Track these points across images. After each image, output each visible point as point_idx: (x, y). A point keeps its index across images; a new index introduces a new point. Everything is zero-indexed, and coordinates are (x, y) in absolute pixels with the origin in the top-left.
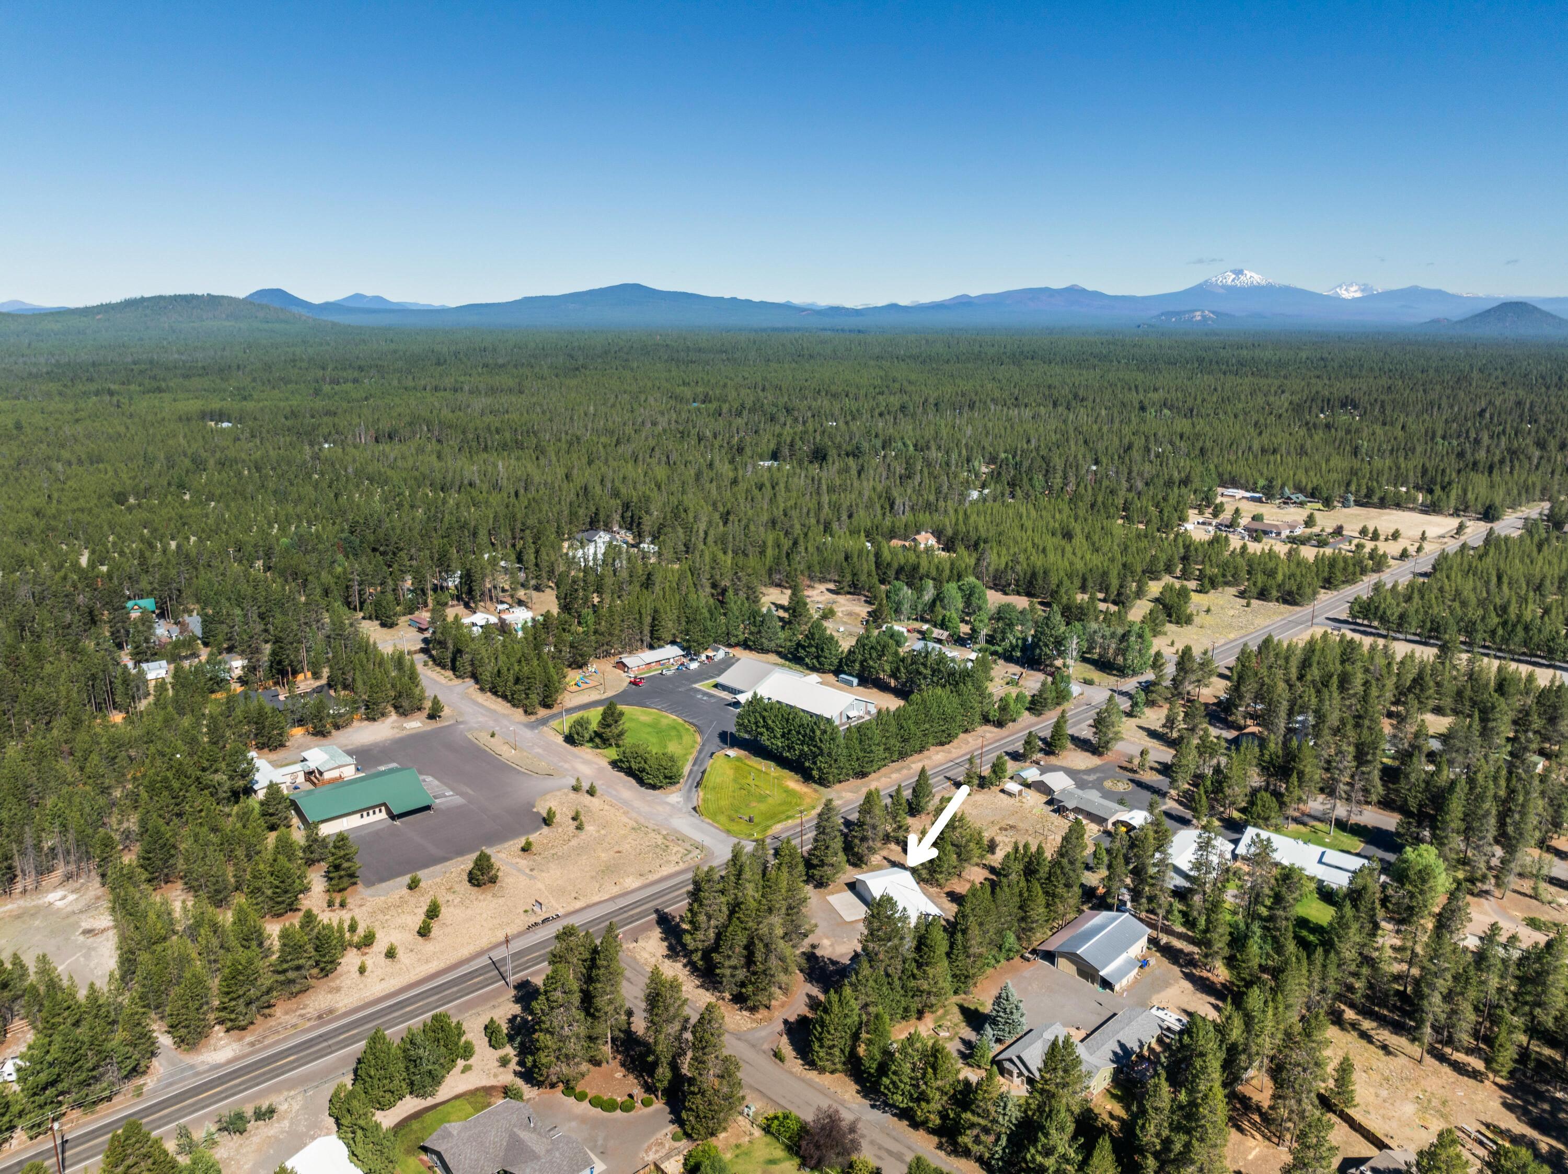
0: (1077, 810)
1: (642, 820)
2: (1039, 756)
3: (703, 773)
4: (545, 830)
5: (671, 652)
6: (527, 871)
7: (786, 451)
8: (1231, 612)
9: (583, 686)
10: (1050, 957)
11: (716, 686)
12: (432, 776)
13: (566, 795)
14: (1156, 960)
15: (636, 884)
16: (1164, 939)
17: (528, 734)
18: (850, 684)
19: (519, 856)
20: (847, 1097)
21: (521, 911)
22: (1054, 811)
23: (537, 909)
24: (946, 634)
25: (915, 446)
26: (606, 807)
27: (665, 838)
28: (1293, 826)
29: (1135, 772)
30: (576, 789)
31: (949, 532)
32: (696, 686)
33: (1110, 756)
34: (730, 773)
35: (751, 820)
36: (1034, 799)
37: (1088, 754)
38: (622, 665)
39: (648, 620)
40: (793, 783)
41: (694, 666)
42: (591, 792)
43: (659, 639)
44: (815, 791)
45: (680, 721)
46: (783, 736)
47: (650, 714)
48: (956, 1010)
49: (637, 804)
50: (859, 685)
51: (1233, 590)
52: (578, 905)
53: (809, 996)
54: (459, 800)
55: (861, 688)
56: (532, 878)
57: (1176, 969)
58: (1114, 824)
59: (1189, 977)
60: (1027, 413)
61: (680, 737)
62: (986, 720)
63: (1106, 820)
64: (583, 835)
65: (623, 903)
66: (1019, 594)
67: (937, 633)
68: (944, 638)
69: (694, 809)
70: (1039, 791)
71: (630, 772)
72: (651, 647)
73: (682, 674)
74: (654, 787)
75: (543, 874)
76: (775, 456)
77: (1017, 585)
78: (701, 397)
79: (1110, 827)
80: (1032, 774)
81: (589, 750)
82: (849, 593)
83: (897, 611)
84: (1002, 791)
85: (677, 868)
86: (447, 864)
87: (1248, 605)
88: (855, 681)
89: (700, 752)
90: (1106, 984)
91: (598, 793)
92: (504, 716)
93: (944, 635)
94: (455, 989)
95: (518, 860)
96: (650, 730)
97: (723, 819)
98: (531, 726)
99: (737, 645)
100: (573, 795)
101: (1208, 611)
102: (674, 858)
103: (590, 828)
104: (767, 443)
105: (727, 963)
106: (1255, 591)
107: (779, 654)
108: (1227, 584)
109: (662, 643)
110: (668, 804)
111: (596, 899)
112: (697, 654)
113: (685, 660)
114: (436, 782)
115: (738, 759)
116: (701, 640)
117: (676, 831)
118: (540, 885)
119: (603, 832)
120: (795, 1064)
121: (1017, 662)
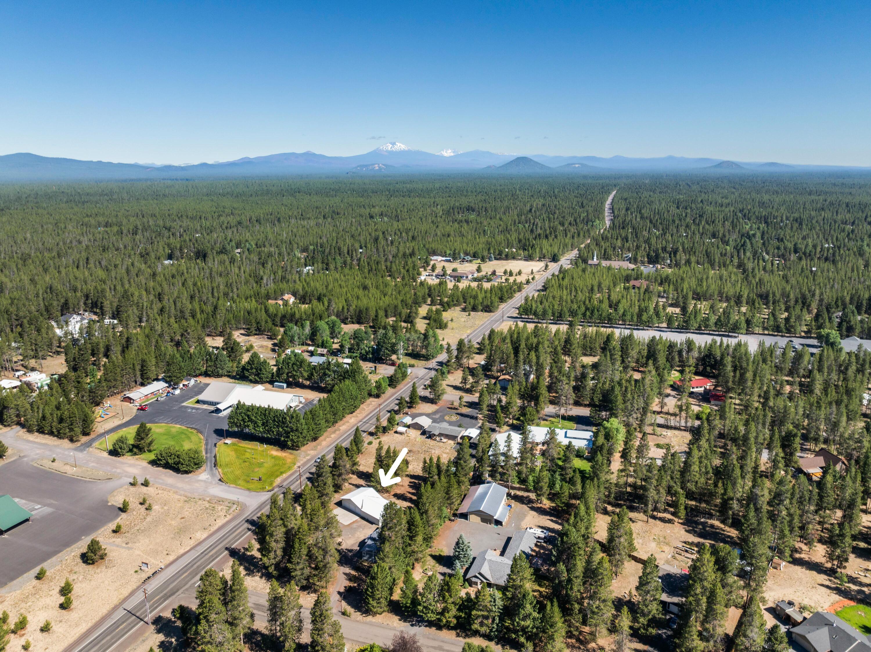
0: (440, 435)
1: (189, 495)
2: (406, 410)
3: (215, 457)
4: (123, 515)
5: (159, 386)
6: (124, 545)
7: (178, 253)
8: (463, 320)
9: (106, 417)
10: (464, 516)
11: (198, 402)
12: (18, 497)
13: (128, 490)
14: (513, 503)
15: (205, 535)
16: (513, 492)
17: (80, 455)
18: (282, 387)
19: (114, 537)
20: (395, 624)
21: (132, 572)
22: (427, 438)
23: (144, 567)
24: (326, 350)
26: (160, 492)
27: (209, 502)
28: (543, 422)
29: (457, 409)
30: (133, 484)
32: (184, 404)
33: (441, 403)
34: (233, 454)
35: (260, 479)
36: (414, 434)
37: (429, 404)
38: (129, 400)
39: (138, 367)
40: (275, 452)
41: (177, 392)
42: (146, 484)
43: (147, 379)
44: (291, 454)
45: (183, 427)
46: (263, 424)
47: (161, 427)
48: (429, 558)
49: (180, 485)
50: (287, 387)
51: (458, 309)
52: (171, 558)
53: (345, 574)
54: (47, 510)
55: (289, 389)
56: (129, 549)
57: (525, 506)
58: (461, 438)
59: (533, 509)
61: (189, 438)
62: (370, 395)
63: (457, 437)
64: (153, 513)
65: (201, 549)
66: (353, 323)
67: (320, 350)
68: (325, 353)
69: (220, 480)
70: (415, 428)
71: (167, 466)
72: (143, 385)
73: (171, 399)
74: (187, 472)
75: (137, 544)
76: (170, 257)
77: (352, 318)
78: (103, 223)
79: (459, 440)
80: (408, 420)
81: (130, 458)
82: (256, 334)
83: (292, 341)
84: (396, 432)
85: (227, 519)
86: (60, 554)
87: (469, 315)
88: (285, 385)
89: (207, 444)
90: (498, 523)
91: (151, 483)
92: (55, 446)
93: (325, 351)
94: (108, 638)
95: (114, 540)
96: (166, 437)
97: (241, 482)
98: (80, 449)
99: (200, 375)
100: (132, 489)
101: (452, 320)
102: (222, 514)
103: (156, 507)
104: (162, 250)
105: (298, 567)
106: (470, 307)
107: (229, 376)
108: (455, 305)
109: (150, 381)
110: (202, 481)
111: (182, 551)
112: (177, 384)
113: (169, 389)
114: (24, 501)
115: (233, 444)
116: (179, 375)
117: (215, 497)
118: (137, 552)
119: (166, 508)
120: (357, 616)
121: (370, 360)
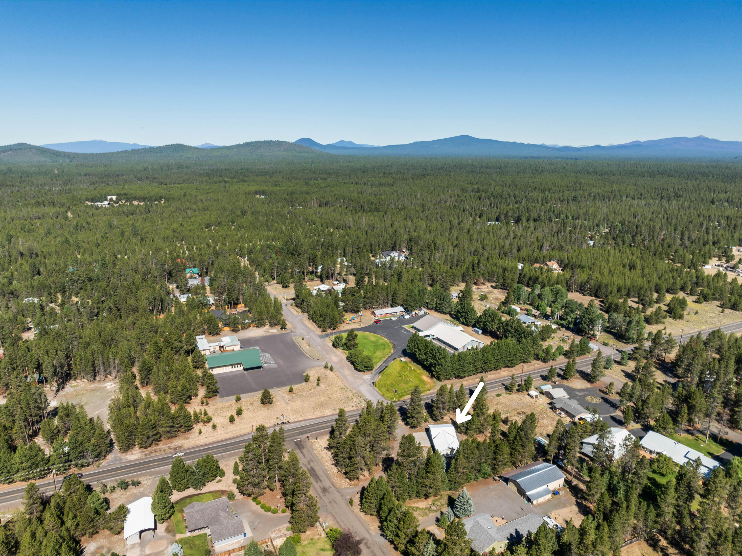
0: (562, 409)
1: (347, 385)
2: (557, 379)
3: (386, 367)
4: (304, 384)
5: (400, 309)
6: (287, 401)
7: (503, 217)
8: (711, 315)
9: (353, 321)
10: (506, 480)
11: (412, 327)
12: (271, 355)
13: (321, 369)
14: (565, 492)
16: (575, 482)
17: (319, 340)
18: (478, 332)
19: (287, 393)
20: (372, 528)
21: (275, 418)
22: (551, 408)
24: (539, 312)
25: (573, 217)
26: (335, 377)
27: (353, 395)
28: (685, 435)
29: (606, 393)
30: (326, 367)
31: (566, 261)
32: (404, 326)
33: (597, 384)
34: (398, 368)
35: (396, 391)
36: (544, 401)
37: (586, 382)
38: (373, 313)
40: (425, 377)
41: (407, 317)
42: (331, 370)
43: (395, 303)
44: (434, 382)
45: (388, 341)
47: (376, 337)
48: (446, 498)
49: (349, 377)
50: (482, 333)
51: (718, 303)
52: (300, 418)
54: (275, 366)
55: (483, 336)
56: (287, 404)
57: (574, 499)
58: (579, 419)
59: (579, 505)
60: (643, 202)
61: (384, 349)
62: (537, 358)
63: (574, 416)
64: (318, 388)
65: (319, 421)
66: (591, 295)
67: (535, 312)
68: (537, 314)
69: (373, 383)
70: (548, 397)
71: (352, 363)
72: (392, 306)
73: (401, 321)
74: (360, 371)
75: (293, 403)
76: (497, 219)
77: (590, 291)
78: (476, 190)
79: (576, 420)
80: (547, 387)
81: (341, 351)
82: (501, 288)
83: (519, 299)
84: (528, 395)
85: (352, 409)
86: (256, 392)
87: (722, 312)
88: (480, 332)
89: (389, 357)
90: (529, 500)
91: (334, 370)
92: (313, 331)
93: (538, 313)
94: (232, 447)
95: (286, 395)
96: (372, 344)
97: (384, 389)
98: (321, 337)
99: (432, 309)
100: (323, 370)
101: (696, 313)
103: (322, 385)
106: (729, 304)
107: (451, 315)
108: (715, 299)
109: (396, 305)
110: (363, 379)
111: (310, 417)
112: (411, 312)
113: (404, 313)
114: (270, 357)
115: (405, 363)
116: (413, 305)
117: (360, 392)
118: (288, 407)
119: (327, 388)
120: (356, 508)
121: (571, 330)
